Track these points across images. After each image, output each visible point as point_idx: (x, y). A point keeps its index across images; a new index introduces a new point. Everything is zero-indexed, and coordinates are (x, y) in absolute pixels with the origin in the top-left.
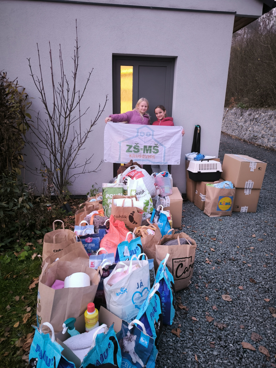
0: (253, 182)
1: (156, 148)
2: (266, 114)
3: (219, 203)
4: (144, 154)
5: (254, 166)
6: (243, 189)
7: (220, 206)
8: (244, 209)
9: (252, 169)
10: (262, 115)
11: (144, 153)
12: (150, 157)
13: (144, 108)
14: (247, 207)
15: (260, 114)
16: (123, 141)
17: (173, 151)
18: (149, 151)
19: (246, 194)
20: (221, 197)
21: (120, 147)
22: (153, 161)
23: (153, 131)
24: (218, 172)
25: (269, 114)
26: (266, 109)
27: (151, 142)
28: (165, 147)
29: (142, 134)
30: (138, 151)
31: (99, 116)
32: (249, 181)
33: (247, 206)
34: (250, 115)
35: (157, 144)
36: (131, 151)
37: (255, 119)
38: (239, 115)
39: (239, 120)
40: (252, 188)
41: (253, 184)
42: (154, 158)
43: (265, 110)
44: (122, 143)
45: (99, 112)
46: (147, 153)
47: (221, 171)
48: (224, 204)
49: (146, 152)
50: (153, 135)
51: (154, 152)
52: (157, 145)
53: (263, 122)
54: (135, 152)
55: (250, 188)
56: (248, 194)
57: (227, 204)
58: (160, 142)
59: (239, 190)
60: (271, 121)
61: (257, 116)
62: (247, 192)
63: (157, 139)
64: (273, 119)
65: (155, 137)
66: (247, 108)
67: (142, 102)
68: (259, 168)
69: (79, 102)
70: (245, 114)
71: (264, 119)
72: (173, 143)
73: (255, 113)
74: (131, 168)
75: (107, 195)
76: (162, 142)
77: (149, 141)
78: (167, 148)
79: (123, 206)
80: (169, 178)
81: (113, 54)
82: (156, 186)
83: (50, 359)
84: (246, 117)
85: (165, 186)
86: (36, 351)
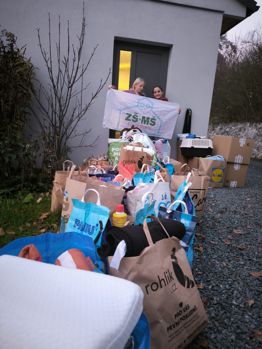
0: (242, 157)
1: (153, 120)
2: (236, 127)
3: (212, 175)
4: (142, 124)
5: (243, 142)
6: (233, 163)
7: (213, 178)
8: (233, 184)
9: (242, 144)
10: (232, 128)
14: (236, 182)
15: (231, 127)
17: (168, 126)
18: (146, 123)
19: (235, 169)
20: (214, 169)
22: (149, 132)
23: (153, 104)
24: (210, 148)
25: (239, 127)
26: (235, 123)
27: (149, 115)
28: (162, 121)
29: (142, 105)
30: (136, 121)
31: (101, 89)
32: (239, 155)
33: (236, 181)
34: (221, 129)
35: (155, 117)
36: (130, 120)
37: (227, 132)
38: (211, 130)
39: (211, 135)
40: (241, 163)
41: (242, 158)
42: (150, 130)
43: (235, 124)
45: (100, 86)
46: (144, 124)
47: (212, 147)
48: (216, 176)
50: (152, 108)
51: (151, 124)
52: (155, 118)
53: (234, 134)
54: (133, 121)
55: (239, 163)
56: (237, 169)
57: (219, 176)
58: (158, 116)
59: (230, 163)
61: (228, 130)
62: (237, 167)
63: (156, 112)
64: (243, 131)
65: (154, 110)
66: (218, 124)
67: (141, 82)
68: (248, 144)
69: (82, 75)
70: (216, 129)
71: (234, 131)
72: (169, 118)
74: (133, 131)
75: (113, 148)
76: (160, 116)
77: (147, 113)
78: (164, 122)
79: (133, 150)
80: (168, 146)
81: (115, 37)
82: (156, 149)
83: (93, 227)
84: (217, 132)
85: (164, 153)
86: (74, 227)
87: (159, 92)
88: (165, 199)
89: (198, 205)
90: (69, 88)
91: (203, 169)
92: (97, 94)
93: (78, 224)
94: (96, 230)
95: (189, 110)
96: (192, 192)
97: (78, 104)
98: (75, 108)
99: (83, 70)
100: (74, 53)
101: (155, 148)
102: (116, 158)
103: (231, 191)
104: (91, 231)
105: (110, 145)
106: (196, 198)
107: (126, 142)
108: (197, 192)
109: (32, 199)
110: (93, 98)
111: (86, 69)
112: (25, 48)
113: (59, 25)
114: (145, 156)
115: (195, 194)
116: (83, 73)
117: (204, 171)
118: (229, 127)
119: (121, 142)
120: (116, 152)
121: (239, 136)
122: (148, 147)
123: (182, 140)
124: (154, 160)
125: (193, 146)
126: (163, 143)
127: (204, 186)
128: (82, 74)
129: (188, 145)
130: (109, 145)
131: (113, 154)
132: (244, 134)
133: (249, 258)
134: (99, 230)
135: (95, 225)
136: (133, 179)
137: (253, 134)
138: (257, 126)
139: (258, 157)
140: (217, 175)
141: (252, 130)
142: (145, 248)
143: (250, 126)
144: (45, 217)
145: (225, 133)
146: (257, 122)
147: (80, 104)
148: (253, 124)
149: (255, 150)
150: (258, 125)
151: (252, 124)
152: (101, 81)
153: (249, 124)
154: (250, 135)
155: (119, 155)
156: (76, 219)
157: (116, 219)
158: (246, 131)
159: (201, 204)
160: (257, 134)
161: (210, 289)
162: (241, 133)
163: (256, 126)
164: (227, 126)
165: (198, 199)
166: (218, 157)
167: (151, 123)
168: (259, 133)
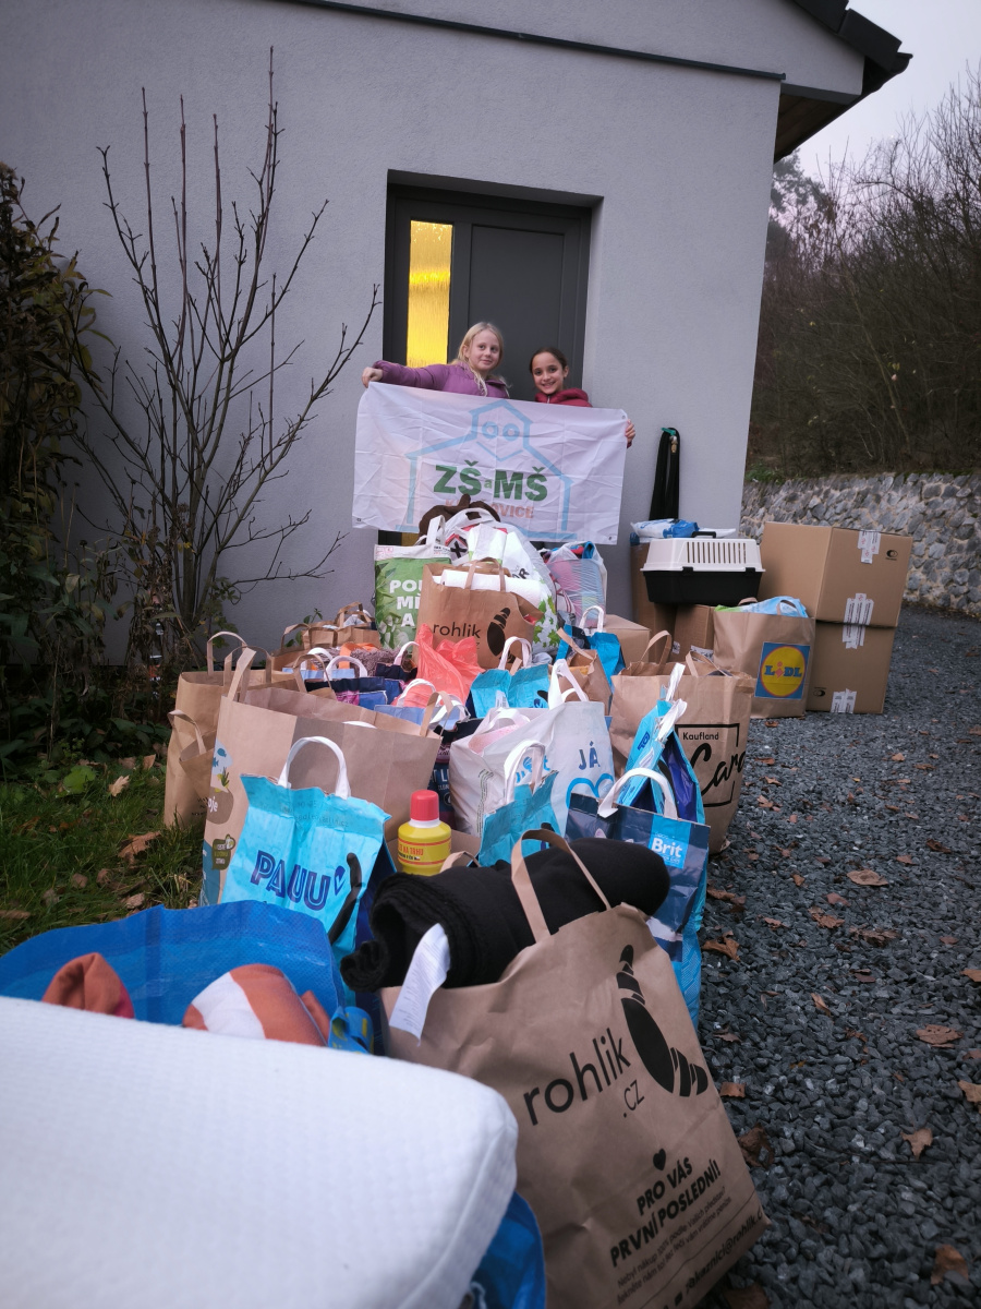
0: (872, 602)
1: (537, 481)
2: (846, 490)
3: (764, 670)
4: (497, 500)
5: (872, 545)
6: (839, 625)
7: (767, 680)
8: (843, 700)
9: (867, 554)
10: (833, 495)
11: (497, 496)
12: (517, 514)
13: (487, 351)
14: (854, 694)
15: (827, 492)
16: (424, 452)
17: (596, 496)
18: (513, 492)
19: (848, 646)
20: (770, 648)
21: (413, 471)
22: (527, 528)
23: (528, 422)
24: (751, 571)
25: (856, 489)
26: (843, 476)
27: (520, 461)
28: (568, 480)
29: (490, 431)
31: (344, 362)
32: (858, 595)
33: (852, 690)
34: (791, 499)
35: (542, 469)
36: (452, 490)
37: (812, 510)
38: (752, 505)
39: (755, 520)
40: (868, 623)
41: (872, 606)
42: (531, 516)
43: (843, 481)
44: (420, 457)
45: (341, 353)
46: (507, 496)
47: (759, 569)
48: (779, 672)
49: (502, 494)
50: (527, 436)
51: (531, 496)
52: (541, 473)
53: (838, 517)
55: (861, 622)
56: (856, 647)
57: (789, 672)
58: (553, 462)
59: (829, 625)
60: (864, 510)
61: (816, 501)
62: (852, 639)
63: (542, 451)
64: (872, 503)
65: (535, 443)
66: (779, 481)
67: (482, 336)
68: (889, 553)
69: (272, 312)
70: (773, 499)
71: (840, 507)
72: (595, 465)
73: (810, 492)
75: (393, 582)
76: (559, 462)
77: (513, 455)
78: (576, 482)
79: (468, 587)
80: (598, 566)
81: (391, 173)
82: (555, 581)
83: (326, 879)
84: (778, 509)
85: (582, 593)
86: (254, 881)
87: (552, 369)
88: (592, 766)
89: (715, 782)
90: (222, 362)
91: (731, 648)
92: (328, 381)
93: (267, 870)
94: (337, 891)
95: (670, 435)
96: (692, 737)
97: (257, 420)
98: (247, 436)
99: (273, 295)
100: (240, 232)
101: (551, 575)
102: (405, 619)
103: (837, 728)
104: (316, 896)
105: (383, 571)
106: (707, 758)
107: (442, 556)
108: (708, 737)
109: (90, 782)
110: (314, 398)
111: (284, 292)
112: (57, 219)
113: (183, 133)
114: (515, 608)
115: (702, 741)
116: (274, 307)
117: (732, 656)
118: (821, 491)
119: (423, 556)
120: (406, 594)
121: (856, 522)
122: (525, 573)
123: (647, 546)
124: (547, 622)
125: (690, 565)
126: (579, 556)
127: (733, 712)
128: (270, 309)
129: (672, 562)
130: (378, 570)
131: (395, 602)
132: (877, 514)
133: (909, 974)
134: (347, 888)
135: (331, 873)
136: (470, 696)
137: (909, 513)
138: (923, 484)
139: (930, 597)
140: (783, 670)
141: (904, 501)
142: (520, 950)
143: (896, 487)
144: (143, 848)
145: (805, 514)
146: (921, 469)
147: (267, 419)
148: (905, 479)
149: (919, 575)
150: (925, 481)
151: (902, 477)
152: (344, 333)
153: (892, 480)
154: (898, 518)
155: (417, 607)
156: (260, 853)
157: (409, 846)
158: (884, 503)
159: (726, 779)
160: (924, 514)
161: (769, 1098)
162: (865, 510)
163: (919, 484)
164: (812, 488)
165: (714, 762)
166: (784, 604)
167: (530, 490)
168: (929, 512)
